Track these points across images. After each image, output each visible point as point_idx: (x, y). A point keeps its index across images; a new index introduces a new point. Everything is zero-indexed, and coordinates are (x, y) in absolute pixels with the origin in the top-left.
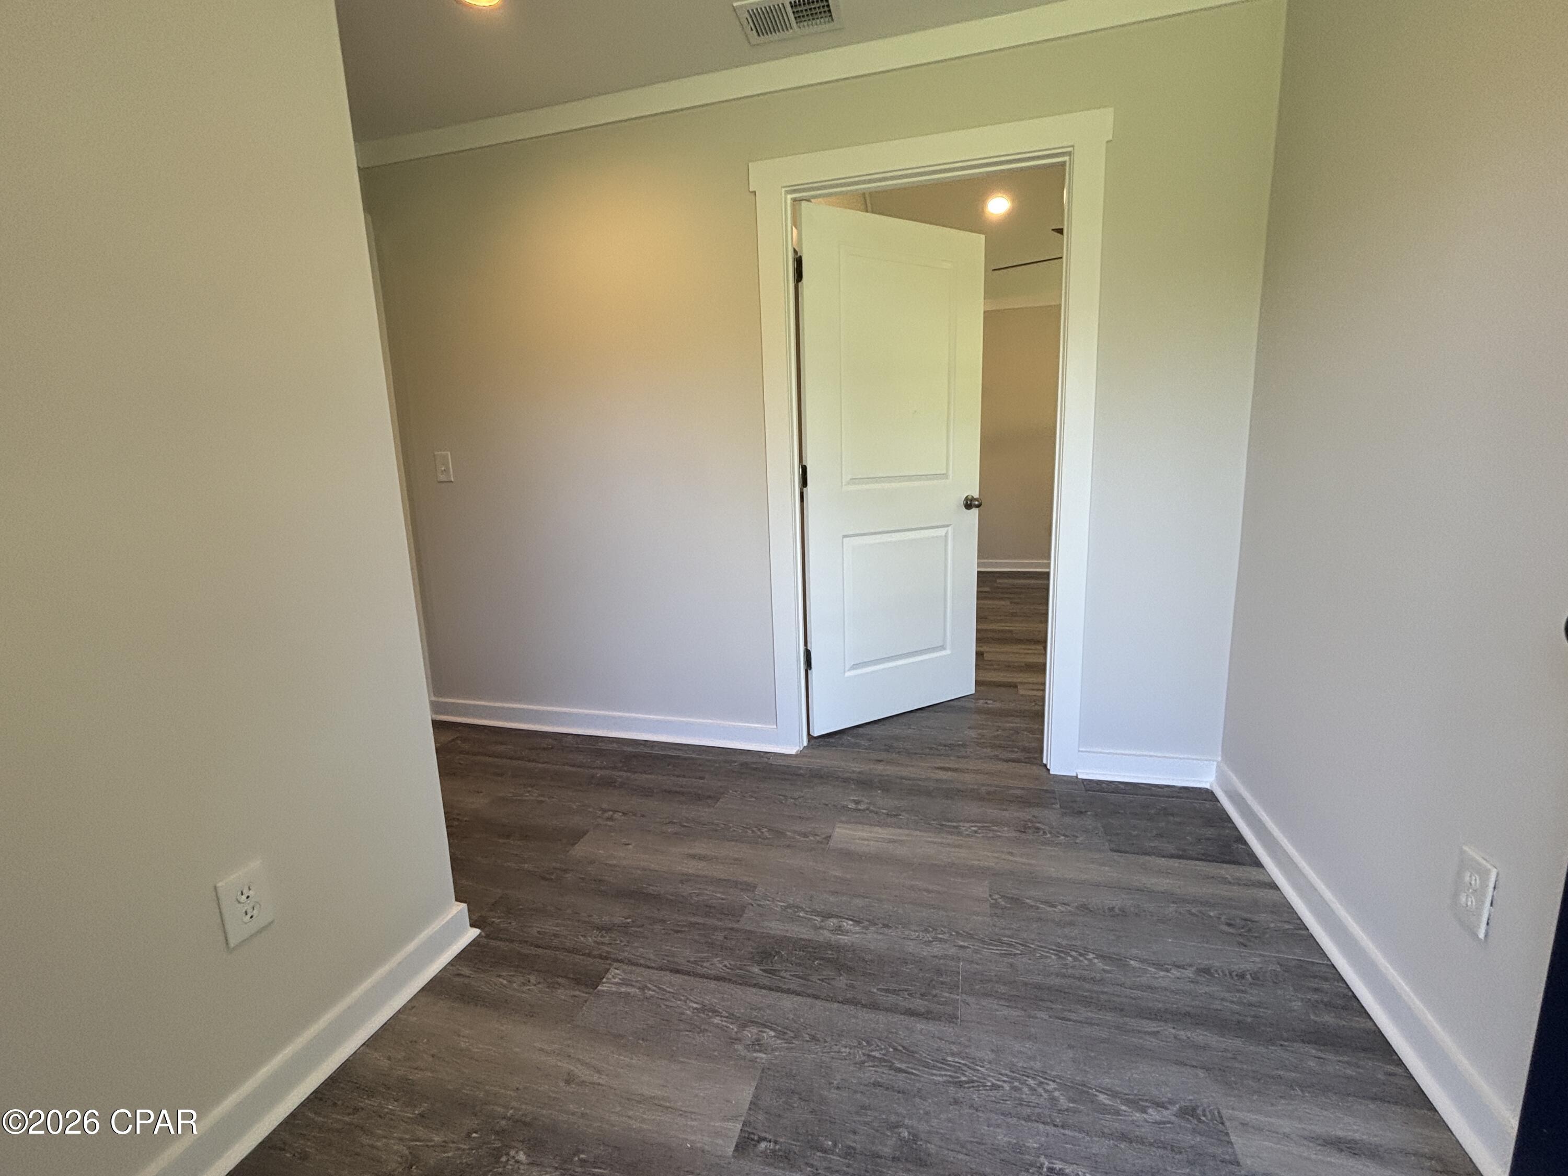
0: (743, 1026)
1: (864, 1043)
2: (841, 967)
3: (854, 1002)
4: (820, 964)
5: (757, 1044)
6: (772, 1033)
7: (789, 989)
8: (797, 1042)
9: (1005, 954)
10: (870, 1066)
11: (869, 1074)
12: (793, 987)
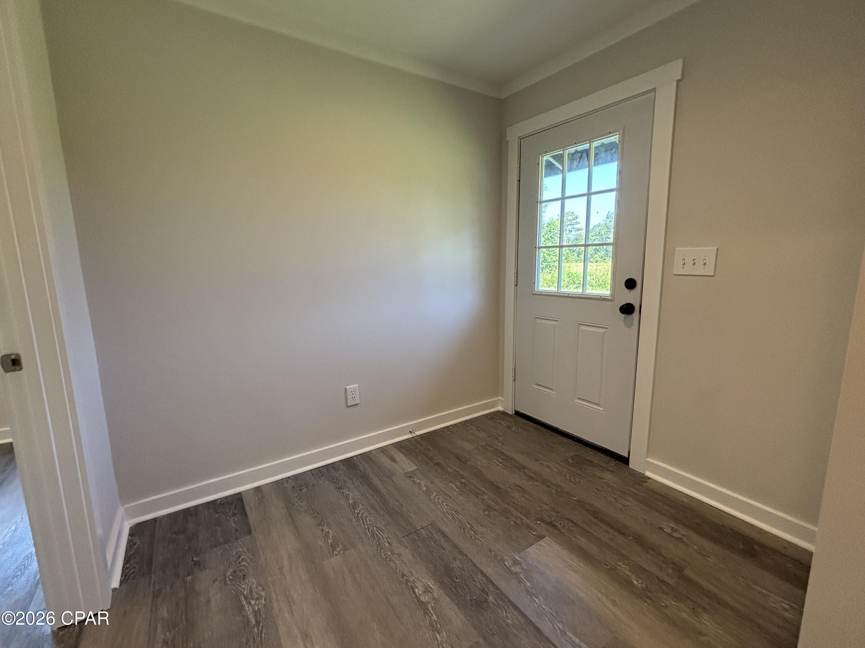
0: (516, 573)
1: (473, 538)
2: (449, 571)
3: (461, 552)
4: (457, 578)
5: (516, 563)
6: (506, 563)
7: (483, 576)
8: (499, 553)
9: (380, 530)
10: (479, 531)
11: (481, 529)
12: (480, 576)
